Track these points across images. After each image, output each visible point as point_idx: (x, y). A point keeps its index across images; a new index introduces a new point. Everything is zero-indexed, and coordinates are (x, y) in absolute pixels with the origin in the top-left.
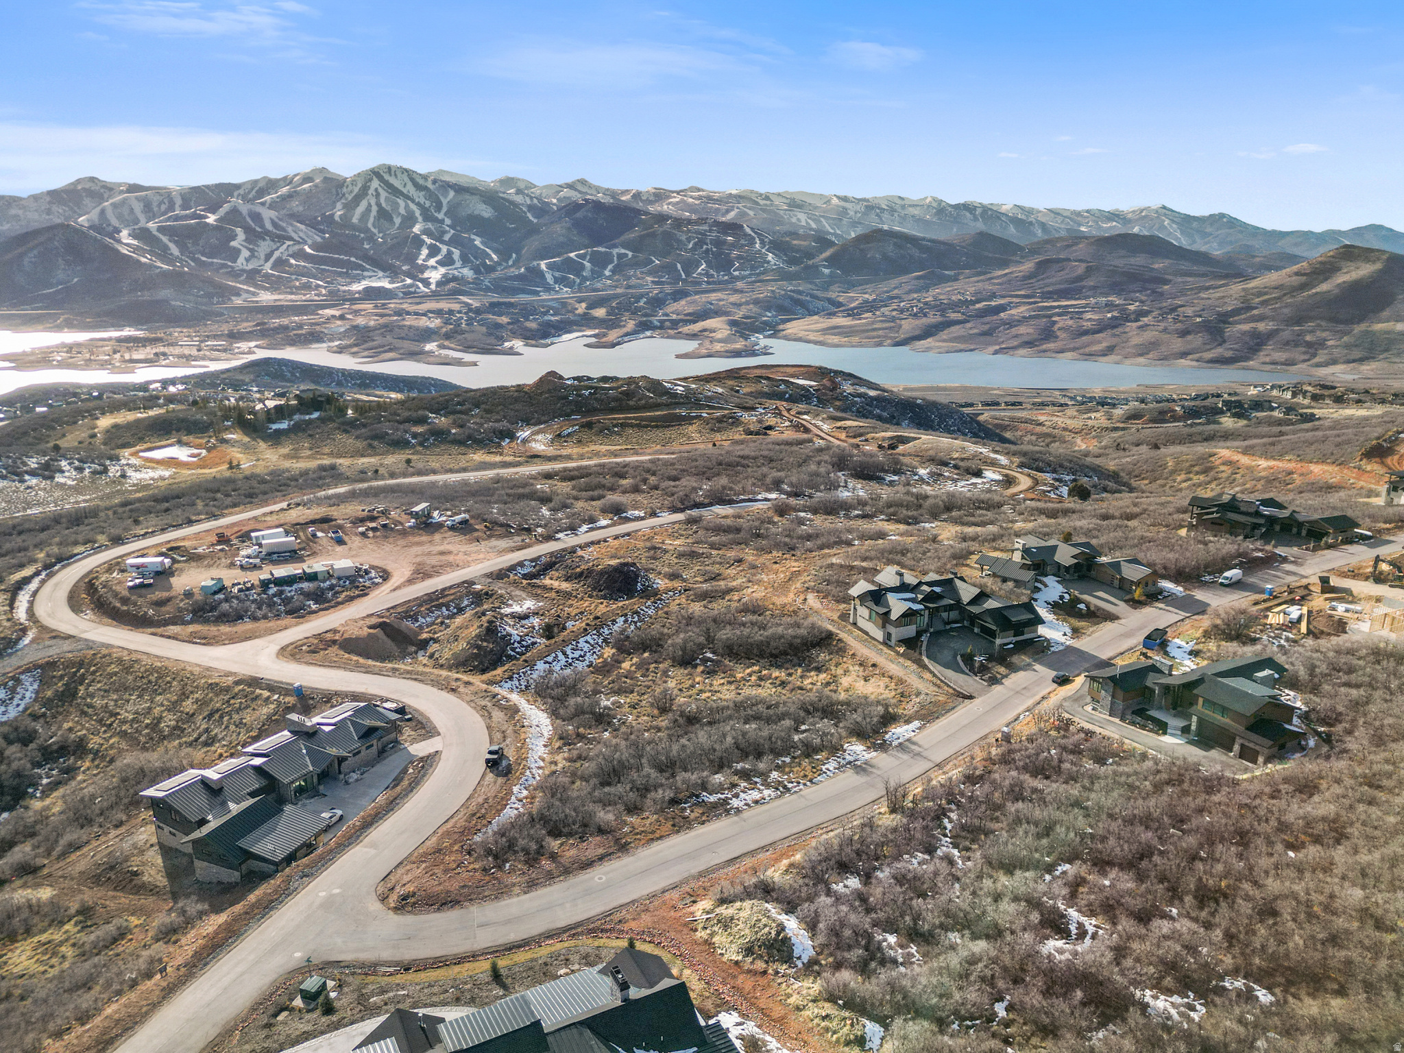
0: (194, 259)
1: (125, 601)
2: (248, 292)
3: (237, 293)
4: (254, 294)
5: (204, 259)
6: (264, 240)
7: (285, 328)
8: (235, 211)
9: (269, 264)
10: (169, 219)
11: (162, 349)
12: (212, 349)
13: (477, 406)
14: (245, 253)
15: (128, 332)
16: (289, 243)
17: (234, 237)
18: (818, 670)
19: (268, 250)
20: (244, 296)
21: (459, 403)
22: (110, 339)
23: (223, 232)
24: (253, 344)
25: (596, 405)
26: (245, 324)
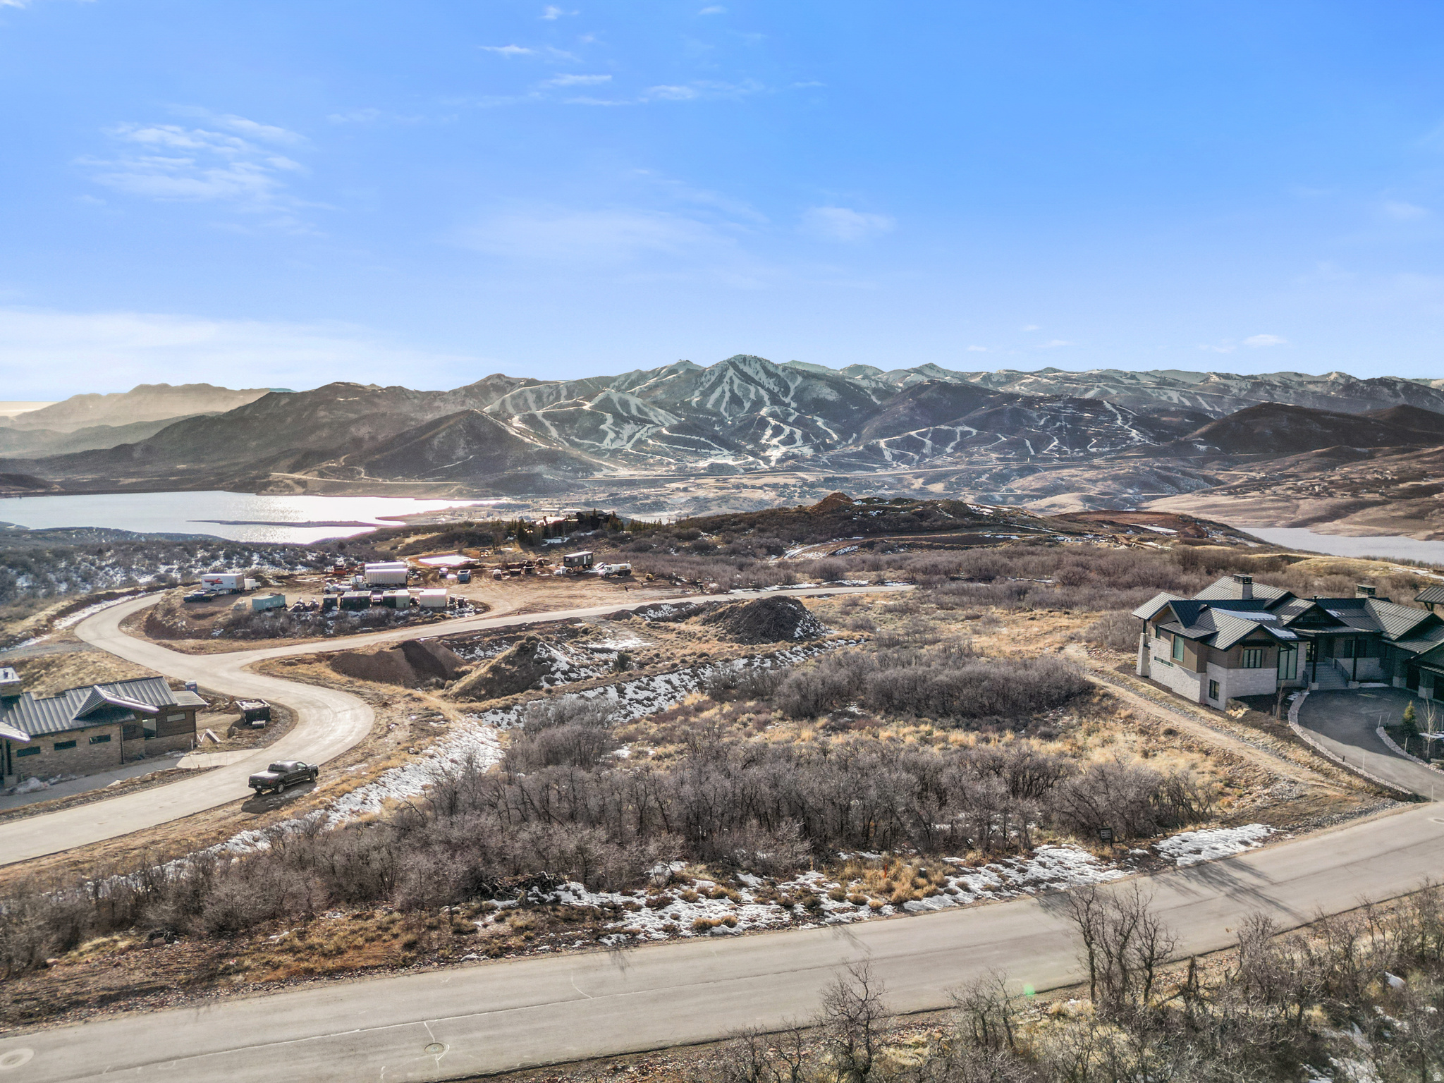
0: (568, 441)
2: (608, 468)
3: (599, 468)
4: (613, 470)
5: (577, 440)
6: (629, 423)
7: (634, 499)
8: (608, 399)
9: (630, 445)
10: (554, 408)
14: (611, 435)
16: (648, 426)
17: (603, 421)
18: (1051, 737)
19: (631, 433)
20: (605, 471)
23: (596, 417)
26: (602, 495)
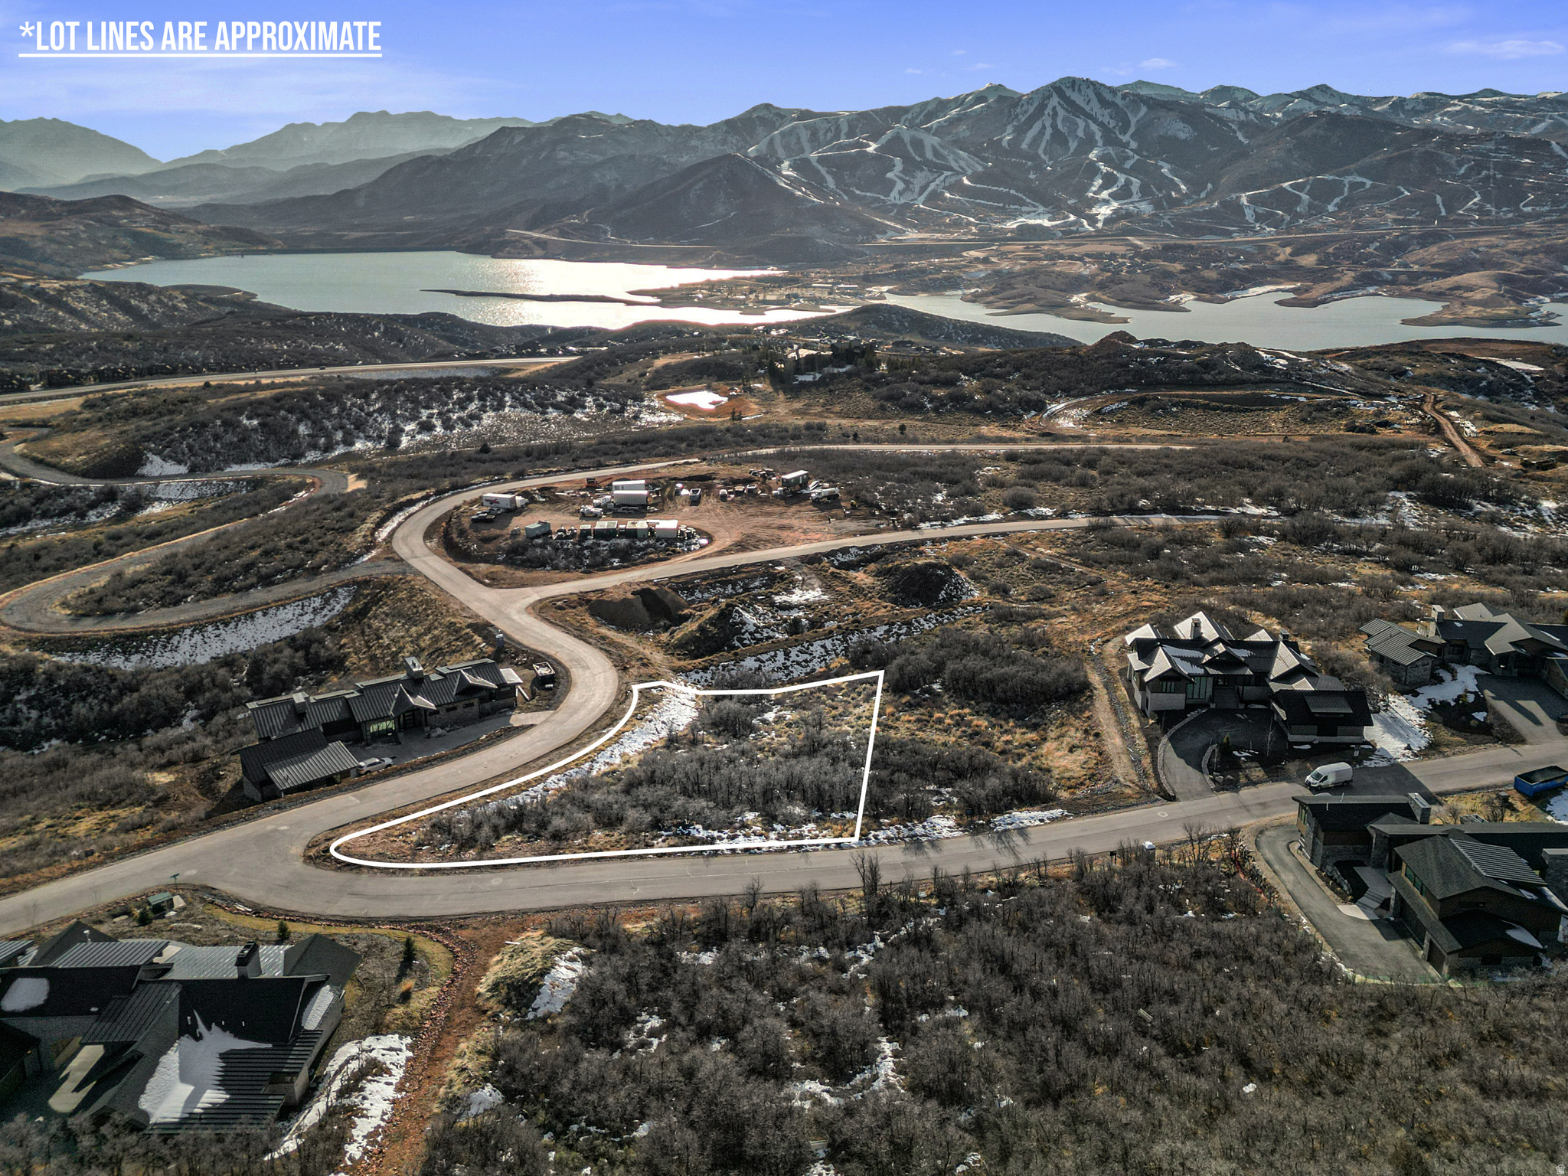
0: (848, 193)
1: (462, 533)
2: (894, 230)
3: (883, 230)
4: (901, 232)
5: (858, 192)
6: (922, 170)
7: (922, 271)
8: (897, 138)
9: (922, 198)
11: (795, 291)
12: (843, 292)
13: (1018, 370)
14: (900, 186)
15: (771, 272)
16: (947, 173)
17: (891, 168)
18: (1034, 727)
19: (925, 182)
21: (1000, 365)
22: (751, 278)
23: (881, 161)
24: (885, 288)
25: (1161, 377)
26: (883, 266)
